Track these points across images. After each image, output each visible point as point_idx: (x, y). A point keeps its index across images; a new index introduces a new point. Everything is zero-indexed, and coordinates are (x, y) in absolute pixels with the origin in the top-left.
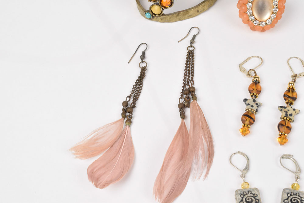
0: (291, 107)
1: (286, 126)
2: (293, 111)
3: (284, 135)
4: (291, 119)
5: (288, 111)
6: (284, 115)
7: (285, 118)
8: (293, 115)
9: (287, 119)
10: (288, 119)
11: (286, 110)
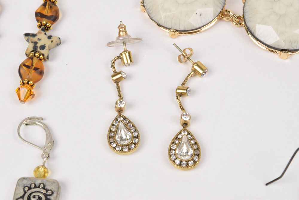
0: (45, 34)
1: (34, 67)
2: (47, 40)
3: (28, 83)
4: (43, 55)
5: (38, 42)
6: (31, 49)
7: (32, 54)
8: (47, 48)
9: (34, 55)
10: (36, 55)
11: (35, 39)
